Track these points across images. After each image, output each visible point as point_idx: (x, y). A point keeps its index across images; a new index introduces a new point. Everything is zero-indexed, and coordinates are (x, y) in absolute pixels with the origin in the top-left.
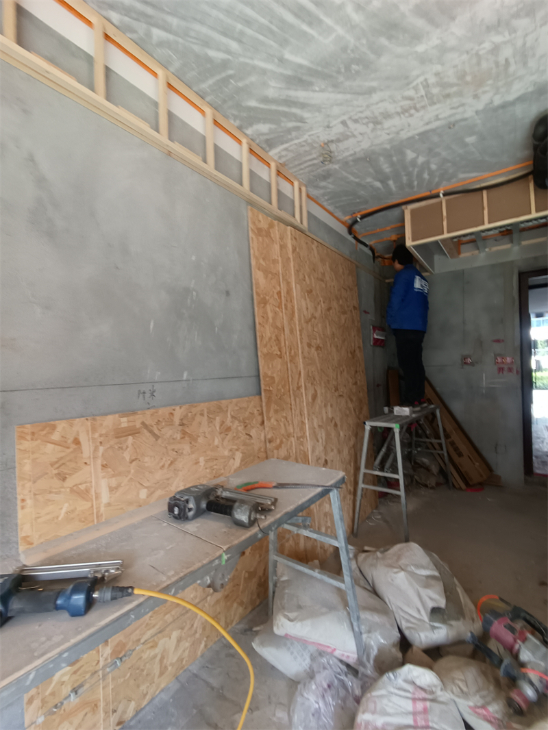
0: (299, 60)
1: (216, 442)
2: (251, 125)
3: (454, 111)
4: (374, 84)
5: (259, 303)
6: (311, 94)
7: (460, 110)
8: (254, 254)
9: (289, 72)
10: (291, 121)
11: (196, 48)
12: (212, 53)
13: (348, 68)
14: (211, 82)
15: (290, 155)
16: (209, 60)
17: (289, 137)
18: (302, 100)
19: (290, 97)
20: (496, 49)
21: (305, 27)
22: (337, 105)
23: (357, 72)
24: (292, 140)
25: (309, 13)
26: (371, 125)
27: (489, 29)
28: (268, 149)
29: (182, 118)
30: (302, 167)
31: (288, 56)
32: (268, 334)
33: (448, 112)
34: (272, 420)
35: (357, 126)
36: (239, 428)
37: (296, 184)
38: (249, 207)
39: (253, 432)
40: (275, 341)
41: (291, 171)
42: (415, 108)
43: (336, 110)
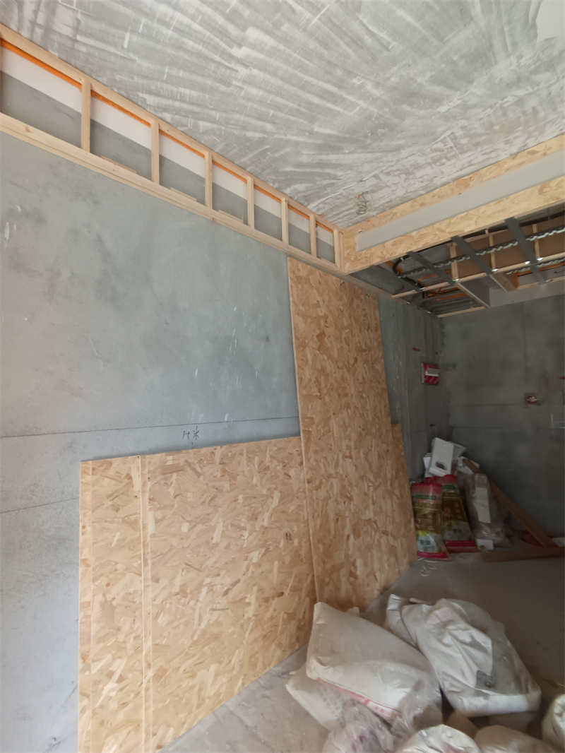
0: (328, 131)
1: (255, 481)
2: (289, 185)
3: (486, 157)
4: (401, 142)
5: (298, 347)
6: (342, 156)
7: (493, 154)
8: (293, 301)
9: (320, 142)
10: (325, 179)
11: (236, 132)
12: (249, 134)
13: (374, 132)
14: (250, 156)
15: (328, 207)
16: (248, 139)
17: (325, 192)
18: (334, 162)
19: (322, 160)
20: (520, 101)
21: (330, 105)
22: (368, 162)
23: (383, 135)
24: (328, 194)
25: (332, 94)
26: (403, 176)
27: (509, 86)
28: (306, 204)
29: (226, 188)
30: (340, 216)
31: (317, 129)
32: (308, 376)
33: (481, 158)
34: (312, 461)
35: (389, 178)
36: (278, 468)
37: (336, 232)
38: (288, 258)
39: (292, 473)
40: (315, 382)
41: (330, 220)
42: (446, 158)
43: (367, 167)
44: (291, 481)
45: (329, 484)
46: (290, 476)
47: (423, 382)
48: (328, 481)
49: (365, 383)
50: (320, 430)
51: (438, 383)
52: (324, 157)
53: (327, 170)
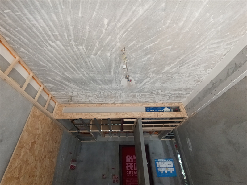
0: (69, 76)
2: (47, 83)
4: (88, 89)
5: (18, 147)
6: (70, 84)
7: (107, 101)
9: (65, 77)
10: (61, 87)
11: (36, 59)
12: (41, 62)
13: (82, 83)
14: (37, 68)
15: (58, 95)
16: (40, 64)
18: (66, 84)
20: (115, 93)
21: (72, 71)
23: (84, 85)
24: (60, 92)
25: (74, 69)
26: (85, 97)
27: (114, 89)
28: (50, 91)
30: (61, 99)
31: (65, 73)
33: (105, 101)
35: (81, 95)
37: (57, 103)
40: (19, 168)
41: (56, 99)
42: (97, 97)
43: (76, 90)
47: (70, 168)
49: (46, 169)
52: (64, 81)
53: (63, 85)
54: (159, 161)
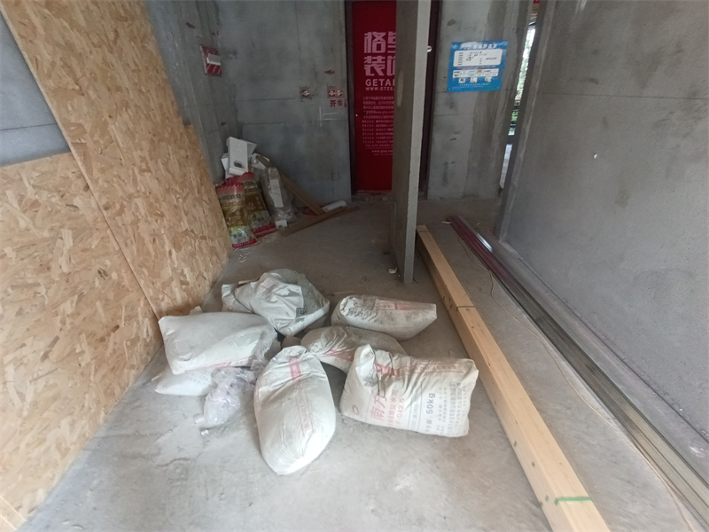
32: (47, 57)
34: (100, 182)
36: (53, 200)
39: (77, 201)
40: (63, 67)
44: (81, 213)
45: (133, 206)
46: (76, 207)
47: (206, 72)
48: (130, 202)
49: (139, 71)
50: (98, 141)
51: (221, 73)
54: (463, 49)
